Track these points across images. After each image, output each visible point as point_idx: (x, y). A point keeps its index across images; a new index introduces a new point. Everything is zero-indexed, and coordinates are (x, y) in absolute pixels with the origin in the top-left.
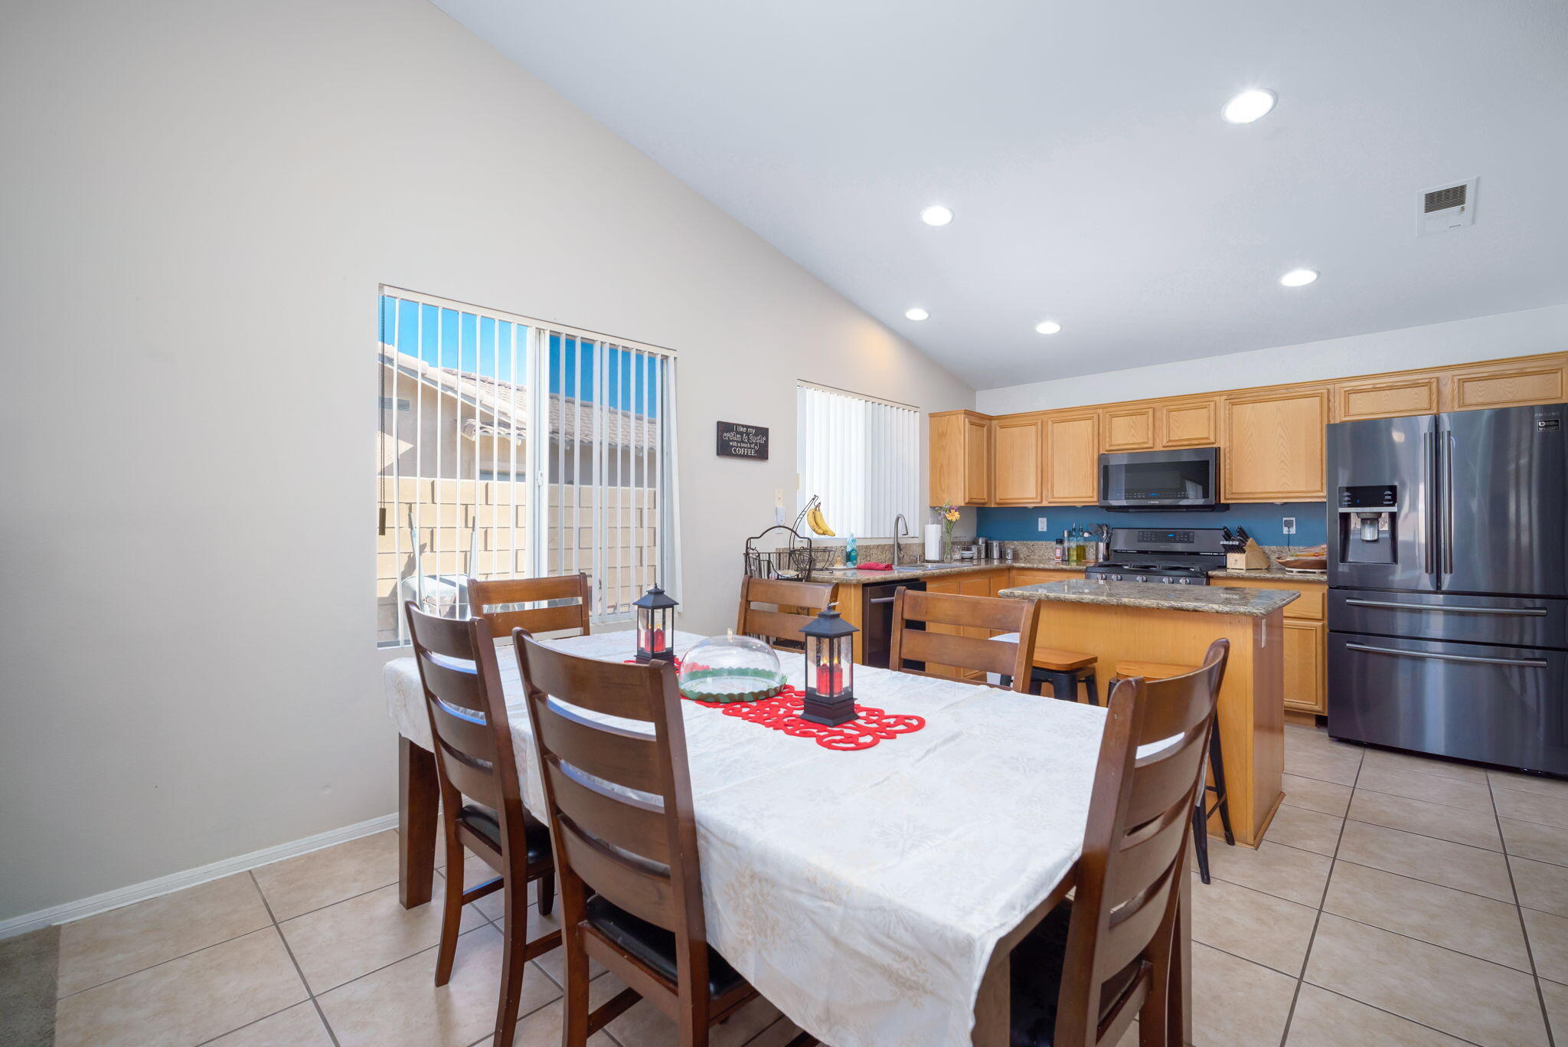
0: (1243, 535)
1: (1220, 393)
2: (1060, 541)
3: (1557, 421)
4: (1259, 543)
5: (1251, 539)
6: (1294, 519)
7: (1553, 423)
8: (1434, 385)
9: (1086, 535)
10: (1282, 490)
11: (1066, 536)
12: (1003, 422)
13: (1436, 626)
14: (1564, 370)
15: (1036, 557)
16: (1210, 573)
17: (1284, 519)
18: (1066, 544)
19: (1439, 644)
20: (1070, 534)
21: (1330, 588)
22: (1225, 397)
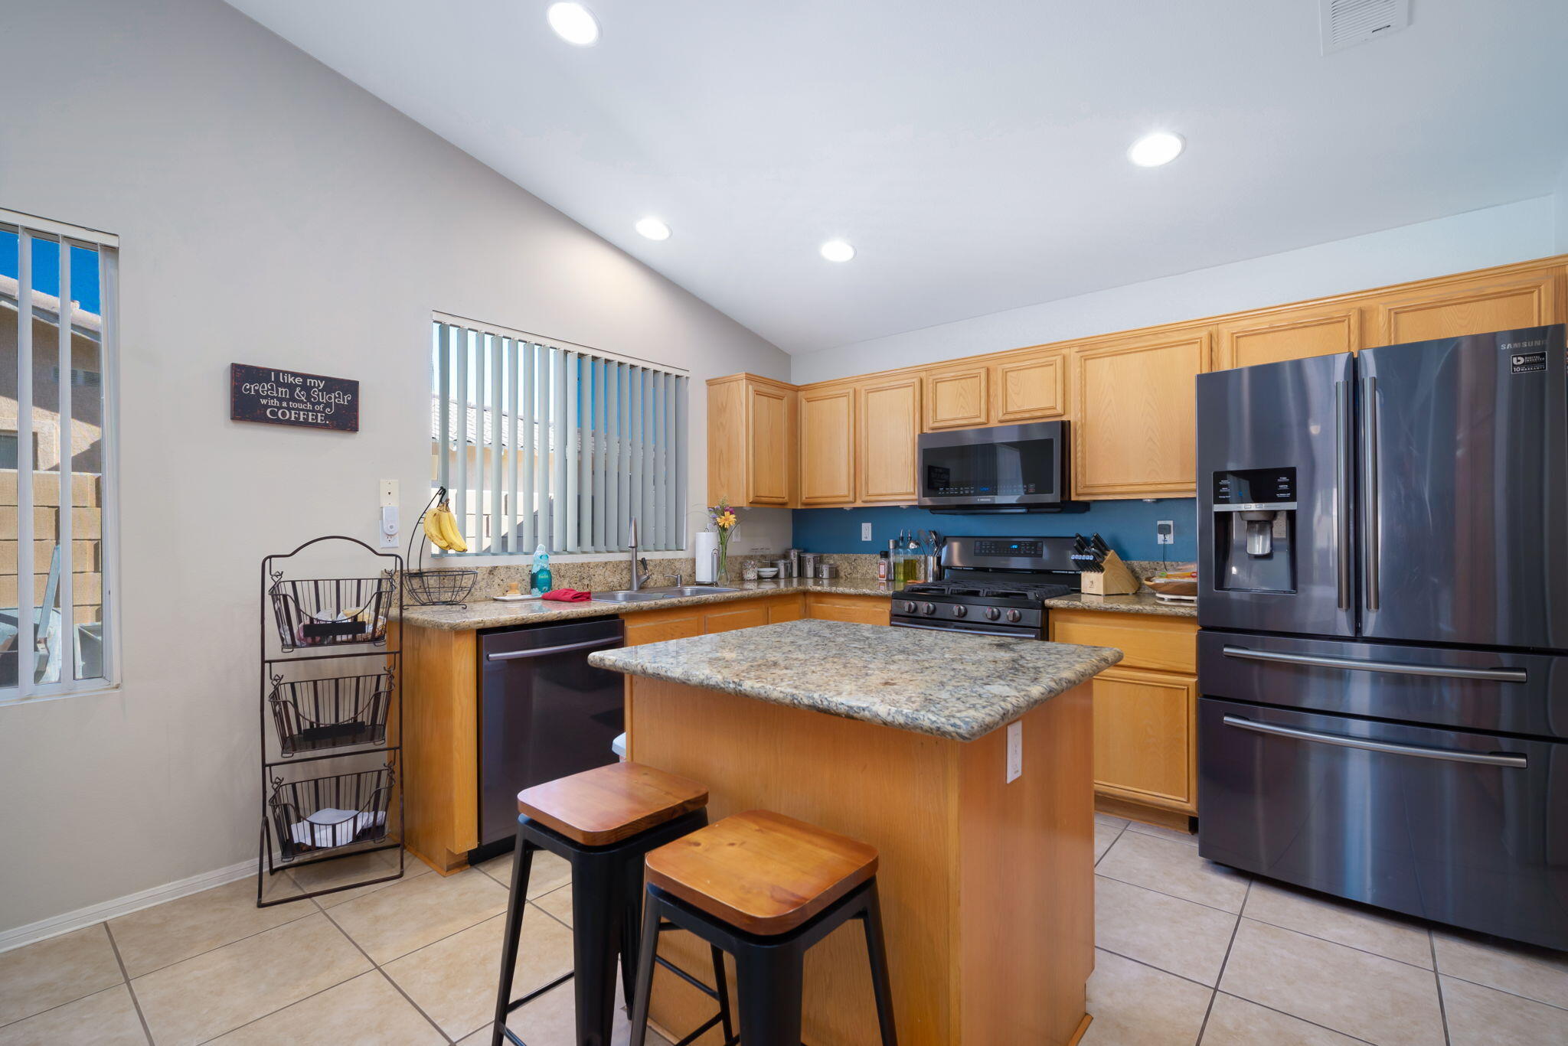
0: (1101, 547)
1: (1070, 344)
2: (885, 555)
3: (1543, 355)
4: (1123, 555)
5: (1112, 551)
6: (1171, 523)
7: (1537, 358)
8: (1354, 321)
9: (912, 546)
10: (1150, 481)
11: (891, 547)
12: (811, 394)
13: (1361, 697)
14: (1542, 287)
15: (859, 576)
16: (1047, 602)
17: (1159, 523)
18: (892, 559)
19: (1365, 724)
20: (896, 546)
21: (1204, 628)
22: (1077, 349)
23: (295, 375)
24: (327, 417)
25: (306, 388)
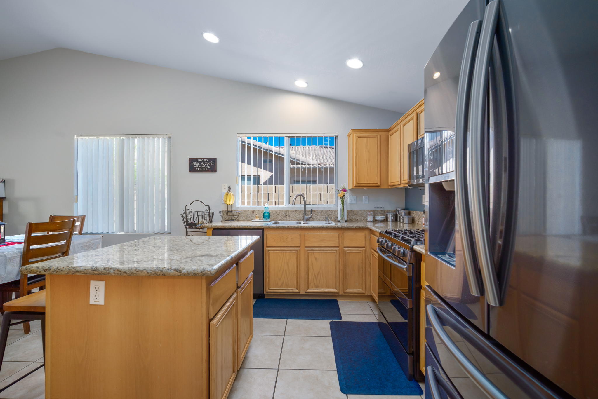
23: (201, 159)
24: (209, 169)
25: (204, 162)
